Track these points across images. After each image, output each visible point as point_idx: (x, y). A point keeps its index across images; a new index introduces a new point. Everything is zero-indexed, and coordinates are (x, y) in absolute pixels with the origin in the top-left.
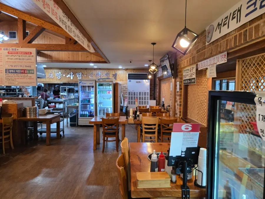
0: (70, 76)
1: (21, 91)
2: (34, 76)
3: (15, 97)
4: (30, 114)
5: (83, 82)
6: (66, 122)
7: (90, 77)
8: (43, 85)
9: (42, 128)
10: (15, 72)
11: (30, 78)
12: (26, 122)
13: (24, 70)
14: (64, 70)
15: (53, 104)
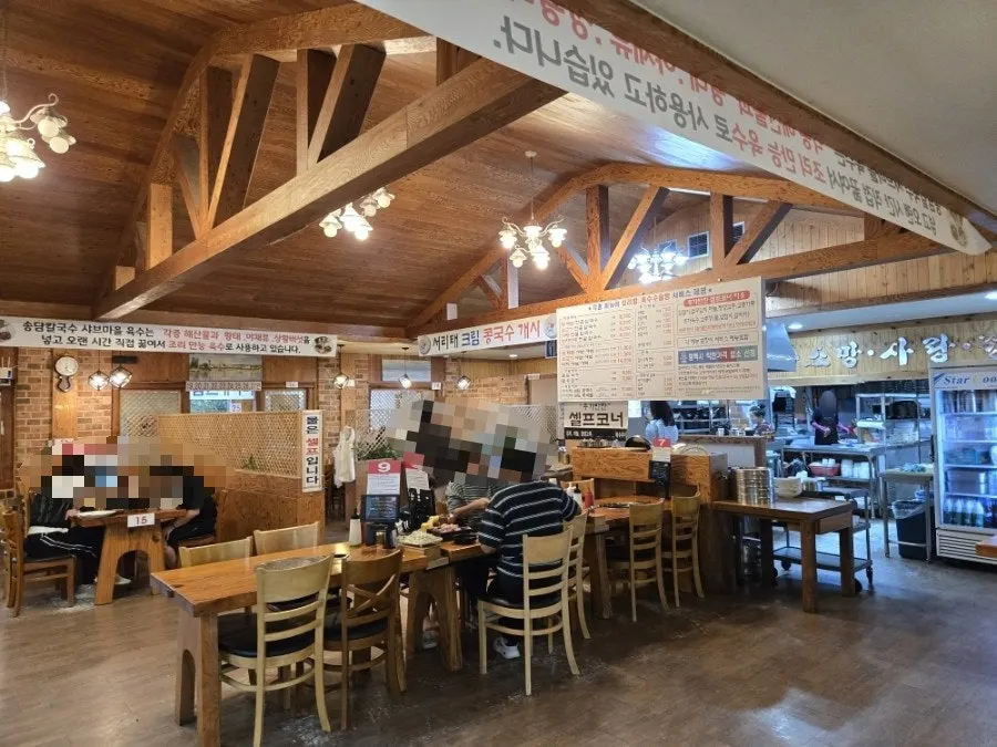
0: (895, 354)
1: (724, 416)
2: (756, 366)
3: (707, 433)
4: (747, 491)
5: (949, 375)
6: (883, 537)
7: (989, 349)
8: (793, 393)
9: (788, 547)
10: (704, 357)
11: (747, 373)
12: (736, 517)
13: (729, 350)
14: (868, 334)
15: (830, 463)
